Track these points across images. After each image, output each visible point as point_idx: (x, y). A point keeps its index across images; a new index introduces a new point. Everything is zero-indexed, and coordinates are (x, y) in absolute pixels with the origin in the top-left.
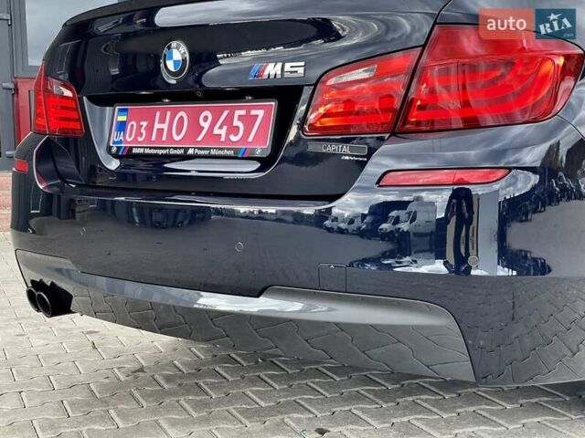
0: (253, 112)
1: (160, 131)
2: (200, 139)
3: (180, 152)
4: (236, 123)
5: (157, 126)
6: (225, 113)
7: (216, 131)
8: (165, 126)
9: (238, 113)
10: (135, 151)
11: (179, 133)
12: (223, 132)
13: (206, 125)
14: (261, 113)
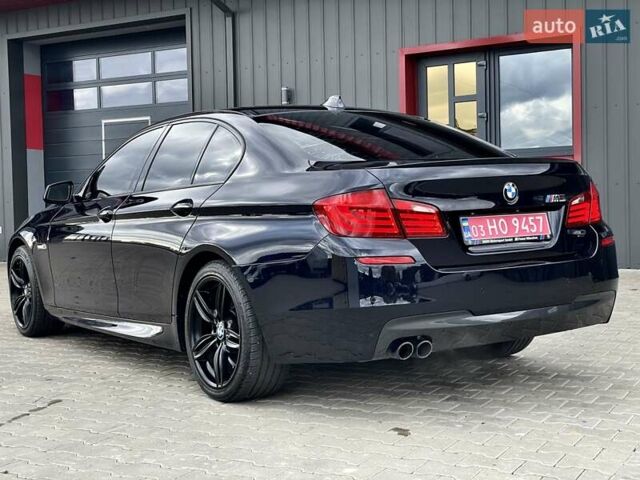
0: (538, 218)
1: (493, 230)
2: (517, 232)
3: (511, 240)
4: (531, 223)
5: (490, 227)
6: (524, 219)
7: (523, 228)
8: (495, 227)
9: (531, 218)
10: (484, 242)
11: (504, 230)
12: (526, 228)
13: (517, 225)
14: (541, 218)
